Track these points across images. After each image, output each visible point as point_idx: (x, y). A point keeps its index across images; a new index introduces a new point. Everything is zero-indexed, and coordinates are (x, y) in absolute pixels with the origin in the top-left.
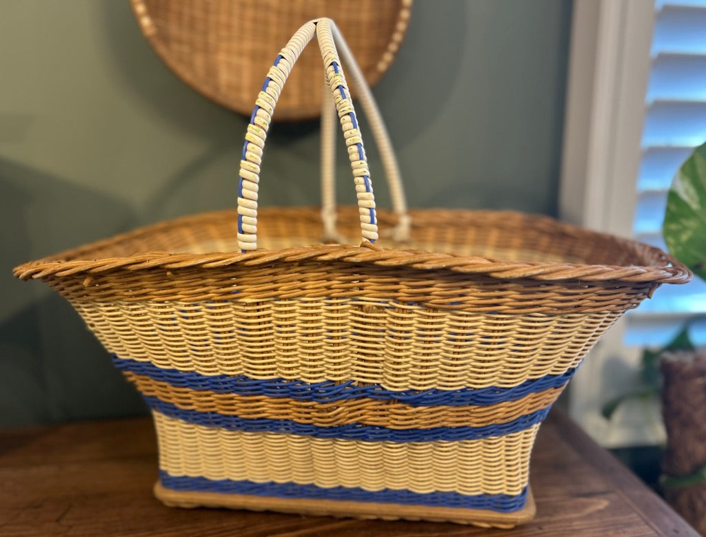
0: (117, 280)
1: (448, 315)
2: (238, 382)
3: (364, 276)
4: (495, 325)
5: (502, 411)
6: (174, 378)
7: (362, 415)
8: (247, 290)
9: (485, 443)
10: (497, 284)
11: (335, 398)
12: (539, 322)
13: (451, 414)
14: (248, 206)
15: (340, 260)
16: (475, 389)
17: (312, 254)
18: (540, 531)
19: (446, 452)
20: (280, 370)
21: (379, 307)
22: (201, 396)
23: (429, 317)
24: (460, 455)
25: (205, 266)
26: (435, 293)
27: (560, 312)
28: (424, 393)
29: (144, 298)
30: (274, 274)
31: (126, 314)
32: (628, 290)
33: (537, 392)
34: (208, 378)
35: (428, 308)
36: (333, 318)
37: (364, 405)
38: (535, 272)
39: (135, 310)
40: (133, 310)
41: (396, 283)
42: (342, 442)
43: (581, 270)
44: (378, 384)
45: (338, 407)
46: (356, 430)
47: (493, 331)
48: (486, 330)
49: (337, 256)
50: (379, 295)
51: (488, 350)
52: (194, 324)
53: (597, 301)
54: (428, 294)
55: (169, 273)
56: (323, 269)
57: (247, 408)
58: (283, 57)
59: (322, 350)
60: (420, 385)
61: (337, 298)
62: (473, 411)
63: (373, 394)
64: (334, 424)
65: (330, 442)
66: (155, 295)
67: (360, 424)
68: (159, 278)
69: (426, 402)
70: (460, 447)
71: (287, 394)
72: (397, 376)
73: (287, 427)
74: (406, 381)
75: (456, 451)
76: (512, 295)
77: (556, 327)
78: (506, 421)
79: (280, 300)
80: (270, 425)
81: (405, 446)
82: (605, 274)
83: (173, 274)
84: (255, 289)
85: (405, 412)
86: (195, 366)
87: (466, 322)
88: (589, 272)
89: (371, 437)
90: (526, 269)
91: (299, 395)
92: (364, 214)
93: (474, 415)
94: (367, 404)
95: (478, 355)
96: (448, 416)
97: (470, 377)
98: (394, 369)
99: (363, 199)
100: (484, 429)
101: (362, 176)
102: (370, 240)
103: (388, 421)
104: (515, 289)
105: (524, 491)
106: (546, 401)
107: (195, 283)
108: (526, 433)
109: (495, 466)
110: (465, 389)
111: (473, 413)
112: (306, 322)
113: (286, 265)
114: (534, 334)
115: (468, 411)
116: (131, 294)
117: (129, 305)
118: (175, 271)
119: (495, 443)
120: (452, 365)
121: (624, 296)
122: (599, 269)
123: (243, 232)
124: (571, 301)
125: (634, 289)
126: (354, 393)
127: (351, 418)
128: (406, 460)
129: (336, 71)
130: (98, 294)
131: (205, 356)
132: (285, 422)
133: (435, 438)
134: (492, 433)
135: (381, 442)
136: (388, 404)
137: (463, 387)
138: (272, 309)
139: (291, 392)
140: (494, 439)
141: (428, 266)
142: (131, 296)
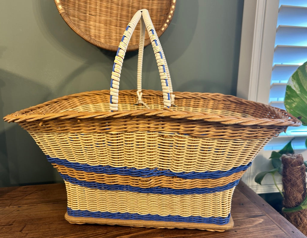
0: (54, 123)
1: (201, 140)
2: (106, 169)
3: (165, 122)
4: (221, 144)
5: (222, 181)
6: (77, 167)
7: (161, 183)
8: (113, 128)
9: (213, 195)
10: (223, 126)
11: (150, 176)
12: (239, 143)
13: (200, 182)
14: (114, 92)
15: (155, 116)
16: (211, 171)
17: (143, 113)
18: (236, 233)
19: (197, 199)
20: (126, 163)
21: (170, 136)
22: (89, 175)
23: (192, 140)
24: (202, 200)
25: (95, 118)
26: (196, 130)
27: (249, 138)
28: (189, 174)
29: (66, 131)
30: (125, 121)
31: (56, 138)
32: (276, 129)
33: (236, 173)
34: (93, 167)
35: (192, 137)
36: (150, 141)
37: (163, 179)
38: (240, 122)
39: (61, 136)
40: (60, 136)
41: (179, 126)
42: (151, 195)
43: (259, 121)
44: (169, 170)
45: (151, 180)
46: (158, 190)
47: (220, 147)
48: (217, 146)
49: (154, 114)
50: (171, 131)
51: (217, 155)
52: (88, 143)
53: (263, 134)
54: (193, 130)
55: (79, 121)
56: (147, 119)
57: (109, 180)
58: (130, 27)
59: (145, 155)
60: (187, 170)
61: (152, 132)
62: (210, 181)
63: (167, 174)
64: (149, 187)
65: (146, 195)
66: (71, 130)
67: (160, 187)
68: (73, 123)
69: (189, 177)
70: (203, 197)
71: (129, 174)
72: (177, 166)
73: (127, 188)
74: (181, 168)
75: (201, 199)
76: (229, 131)
77: (246, 145)
78: (223, 185)
79: (128, 132)
80: (120, 187)
81: (179, 196)
82: (269, 123)
83: (81, 121)
84: (117, 128)
85: (180, 182)
86: (87, 161)
87: (209, 143)
88: (262, 122)
89: (164, 192)
90: (236, 120)
91: (133, 174)
92: (165, 96)
93: (210, 183)
94: (164, 178)
95: (213, 157)
96: (198, 183)
97: (209, 166)
98: (176, 163)
99: (165, 89)
100: (214, 189)
101: (165, 79)
102: (167, 107)
103: (172, 186)
104: (230, 129)
105: (229, 215)
106: (239, 176)
107: (90, 125)
108: (230, 190)
109: (217, 205)
110: (207, 172)
111: (210, 182)
112: (138, 142)
113: (131, 117)
114: (237, 148)
115: (207, 181)
116: (60, 129)
117: (58, 134)
118: (81, 120)
119: (218, 195)
120: (202, 161)
121: (274, 132)
122: (266, 121)
123: (112, 103)
124: (253, 134)
125: (278, 128)
126: (158, 173)
127: (156, 184)
128: (179, 202)
129: (153, 33)
130: (44, 129)
131: (92, 157)
132: (126, 186)
133: (192, 193)
134: (217, 190)
135: (169, 195)
136: (173, 178)
137: (206, 171)
138: (123, 137)
139: (130, 173)
140: (217, 193)
141: (194, 119)
142: (59, 131)
